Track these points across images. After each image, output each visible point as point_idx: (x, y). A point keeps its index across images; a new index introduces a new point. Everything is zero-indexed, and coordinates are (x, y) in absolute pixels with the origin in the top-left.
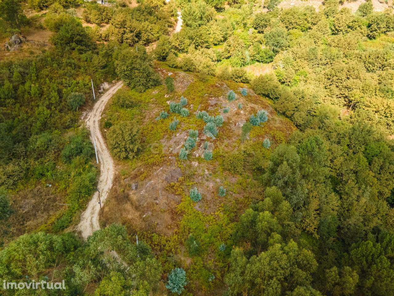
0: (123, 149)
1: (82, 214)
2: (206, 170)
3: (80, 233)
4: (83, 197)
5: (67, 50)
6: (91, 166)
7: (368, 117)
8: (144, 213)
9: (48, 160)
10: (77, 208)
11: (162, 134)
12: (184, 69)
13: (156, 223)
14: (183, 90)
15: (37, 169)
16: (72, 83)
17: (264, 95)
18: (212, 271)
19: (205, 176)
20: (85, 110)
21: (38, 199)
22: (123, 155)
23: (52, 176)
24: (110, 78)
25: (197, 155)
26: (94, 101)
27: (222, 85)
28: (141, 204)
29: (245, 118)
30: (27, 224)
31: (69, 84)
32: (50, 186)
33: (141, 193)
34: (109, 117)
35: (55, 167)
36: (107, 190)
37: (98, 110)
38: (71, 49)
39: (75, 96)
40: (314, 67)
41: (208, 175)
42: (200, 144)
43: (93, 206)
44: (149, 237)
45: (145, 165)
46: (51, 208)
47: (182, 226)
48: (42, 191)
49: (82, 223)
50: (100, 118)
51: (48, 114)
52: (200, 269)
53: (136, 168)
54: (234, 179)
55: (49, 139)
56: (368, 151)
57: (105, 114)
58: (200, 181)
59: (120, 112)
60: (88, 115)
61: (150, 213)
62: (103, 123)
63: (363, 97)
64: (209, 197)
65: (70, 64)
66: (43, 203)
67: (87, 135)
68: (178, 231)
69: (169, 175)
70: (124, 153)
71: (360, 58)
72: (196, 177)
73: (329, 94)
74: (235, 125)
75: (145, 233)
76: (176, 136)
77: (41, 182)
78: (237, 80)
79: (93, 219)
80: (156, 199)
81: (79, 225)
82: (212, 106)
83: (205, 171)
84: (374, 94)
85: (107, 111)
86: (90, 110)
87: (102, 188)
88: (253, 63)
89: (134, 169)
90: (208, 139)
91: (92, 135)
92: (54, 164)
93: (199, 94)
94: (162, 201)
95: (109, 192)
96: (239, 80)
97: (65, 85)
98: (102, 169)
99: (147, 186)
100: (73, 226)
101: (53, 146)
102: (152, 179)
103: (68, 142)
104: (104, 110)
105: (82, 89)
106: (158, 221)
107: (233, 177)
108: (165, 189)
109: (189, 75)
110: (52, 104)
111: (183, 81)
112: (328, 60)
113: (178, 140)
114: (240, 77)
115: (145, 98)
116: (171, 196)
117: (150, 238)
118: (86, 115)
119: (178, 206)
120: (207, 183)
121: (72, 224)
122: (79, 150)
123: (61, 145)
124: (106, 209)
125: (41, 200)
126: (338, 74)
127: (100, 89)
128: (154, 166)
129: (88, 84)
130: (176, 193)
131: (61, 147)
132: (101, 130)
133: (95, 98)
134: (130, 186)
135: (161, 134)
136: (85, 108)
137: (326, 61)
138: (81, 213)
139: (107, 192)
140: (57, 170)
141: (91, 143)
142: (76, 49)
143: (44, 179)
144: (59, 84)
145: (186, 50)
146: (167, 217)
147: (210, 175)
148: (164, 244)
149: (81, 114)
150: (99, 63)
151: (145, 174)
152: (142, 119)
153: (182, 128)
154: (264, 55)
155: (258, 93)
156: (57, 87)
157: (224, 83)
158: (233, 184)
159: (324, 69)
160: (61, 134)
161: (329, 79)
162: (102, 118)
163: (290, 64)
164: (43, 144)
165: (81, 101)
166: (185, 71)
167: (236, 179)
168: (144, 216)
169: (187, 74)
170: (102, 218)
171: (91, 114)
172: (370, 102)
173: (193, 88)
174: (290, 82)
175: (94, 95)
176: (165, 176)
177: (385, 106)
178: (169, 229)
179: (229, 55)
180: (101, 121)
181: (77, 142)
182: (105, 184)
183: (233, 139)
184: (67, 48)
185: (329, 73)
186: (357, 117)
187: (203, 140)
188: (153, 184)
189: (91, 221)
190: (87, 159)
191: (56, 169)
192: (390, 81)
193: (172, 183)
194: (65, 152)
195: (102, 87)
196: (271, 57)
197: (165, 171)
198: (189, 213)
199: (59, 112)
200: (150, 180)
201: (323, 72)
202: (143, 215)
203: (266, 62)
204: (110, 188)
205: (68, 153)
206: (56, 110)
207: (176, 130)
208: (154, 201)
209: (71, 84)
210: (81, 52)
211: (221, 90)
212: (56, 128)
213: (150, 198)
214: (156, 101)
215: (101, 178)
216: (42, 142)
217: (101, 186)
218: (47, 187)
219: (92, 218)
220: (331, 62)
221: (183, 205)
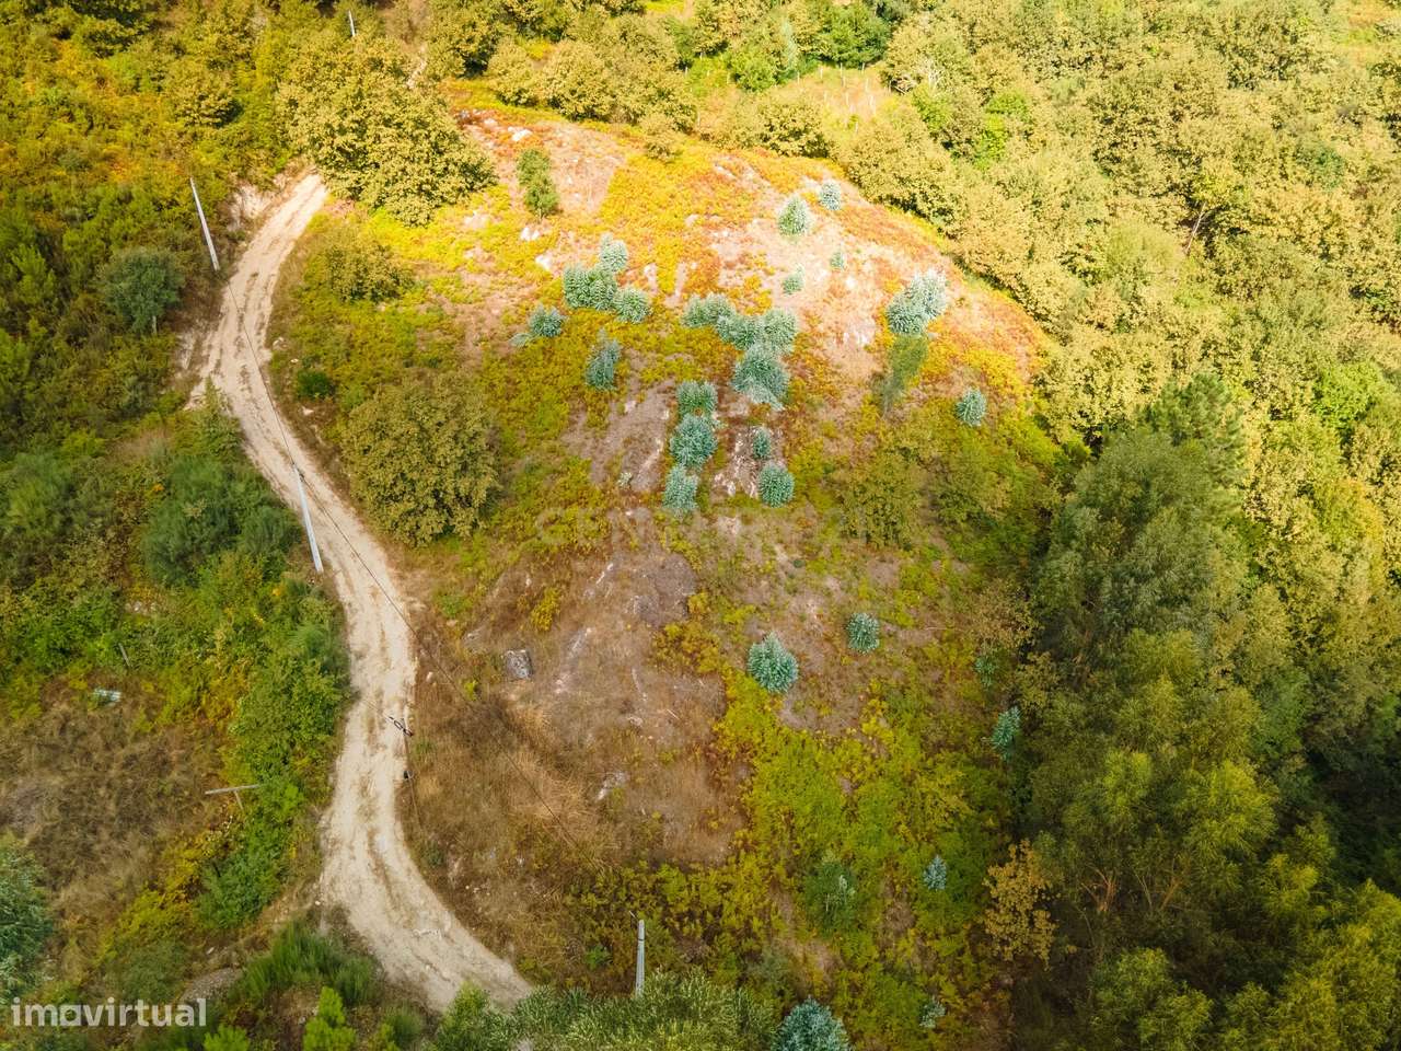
0: (432, 502)
1: (323, 823)
2: (778, 548)
3: (339, 915)
4: (304, 747)
5: (38, 41)
6: (298, 591)
7: (1284, 267)
8: (594, 780)
9: (81, 582)
10: (293, 804)
11: (564, 410)
12: (569, 108)
13: (656, 815)
14: (591, 201)
15: (37, 628)
16: (99, 199)
17: (895, 202)
18: (919, 981)
19: (782, 573)
20: (190, 324)
21: (74, 770)
22: (432, 522)
23: (119, 652)
24: (263, 167)
25: (731, 488)
26: (219, 279)
27: (739, 171)
28: (573, 738)
29: (868, 306)
30: (62, 899)
31: (84, 208)
32: (117, 695)
33: (558, 691)
34: (306, 349)
35: (120, 611)
36: (402, 696)
37: (247, 320)
38: (52, 35)
39: (138, 263)
40: (1042, 75)
41: (791, 567)
42: (732, 440)
43: (357, 777)
44: (650, 885)
45: (534, 556)
46: (153, 805)
47: (761, 812)
48: (83, 725)
49: (331, 867)
50: (268, 355)
51: (20, 362)
52: (878, 986)
53: (498, 575)
54: (885, 569)
55: (62, 483)
56: (1326, 401)
57: (282, 333)
58: (768, 597)
59: (348, 323)
60: (206, 344)
61: (621, 776)
62: (291, 380)
63: (1241, 187)
64: (818, 661)
65: (64, 109)
66: (109, 786)
67: (231, 444)
68: (750, 836)
69: (651, 597)
70: (432, 515)
71: (1205, 33)
72: (750, 585)
73: (1130, 182)
74: (840, 341)
75: (629, 872)
76: (623, 414)
77: (65, 684)
78: (783, 146)
79: (377, 838)
80: (627, 707)
81: (325, 879)
82: (729, 266)
83: (774, 553)
84: (1276, 172)
85: (290, 323)
86: (208, 318)
87: (375, 686)
88: (810, 70)
89: (491, 584)
90: (757, 414)
91: (255, 439)
92: (117, 595)
93: (665, 216)
94: (654, 715)
95: (411, 699)
96: (794, 145)
97: (68, 211)
98: (345, 595)
99: (571, 655)
100: (299, 887)
101: (93, 515)
102: (584, 618)
103: (158, 487)
104: (275, 317)
105: (152, 227)
106: (661, 807)
107: (883, 561)
108: (652, 659)
109: (597, 135)
110: (24, 307)
111: (581, 161)
112: (1093, 46)
113: (639, 429)
114: (797, 134)
115: (442, 251)
116: (682, 685)
117: (653, 891)
118: (198, 345)
119: (721, 725)
120: (794, 603)
121: (292, 884)
122: (223, 523)
123: (126, 504)
124: (429, 787)
125: (90, 771)
126: (1142, 100)
127: (230, 221)
128: (576, 559)
129: (173, 203)
130: (700, 670)
131: (128, 514)
132: (287, 411)
133: (216, 267)
134: (499, 664)
135: (557, 407)
136: (185, 315)
137: (1086, 48)
138: (316, 819)
139: (404, 702)
140: (133, 621)
141: (261, 482)
142: (77, 35)
143: (77, 668)
144: (35, 206)
145: (550, 23)
146: (692, 780)
147: (796, 563)
148: (712, 904)
149: (178, 344)
150: (202, 98)
151: (548, 604)
152: (451, 346)
153: (638, 376)
154: (850, 33)
155: (876, 196)
156: (31, 222)
157: (745, 164)
158: (885, 590)
159: (1082, 84)
160: (107, 446)
161: (1109, 122)
162: (277, 358)
163: (955, 67)
164: (41, 510)
165: (166, 285)
166: (575, 117)
167: (895, 568)
168: (602, 794)
169: (587, 133)
170: (419, 831)
171: (221, 339)
172: (1269, 205)
173: (629, 194)
174: (968, 141)
175: (212, 251)
176: (635, 601)
177: (1321, 217)
178: (711, 832)
179: (717, 38)
180: (276, 370)
181: (204, 486)
182: (381, 664)
183: (848, 402)
184: (38, 32)
185: (1109, 98)
186: (1243, 266)
187: (737, 421)
188: (597, 641)
189: (372, 852)
190: (271, 559)
191: (129, 618)
192: (1311, 117)
193: (672, 629)
194: (161, 539)
195: (234, 211)
196: (874, 42)
197: (631, 577)
198: (771, 749)
199: (69, 342)
200: (578, 625)
201: (1082, 95)
202: (596, 792)
203: (859, 64)
204: (412, 681)
205: (174, 543)
206: (52, 333)
207: (615, 385)
208: (621, 718)
209: (96, 205)
210: (101, 46)
211: (739, 191)
212: (77, 422)
213: (600, 708)
214: (490, 259)
215: (356, 640)
216: (34, 504)
217: (365, 676)
218: (104, 702)
219: (371, 835)
220: (1104, 54)
221: (740, 719)
